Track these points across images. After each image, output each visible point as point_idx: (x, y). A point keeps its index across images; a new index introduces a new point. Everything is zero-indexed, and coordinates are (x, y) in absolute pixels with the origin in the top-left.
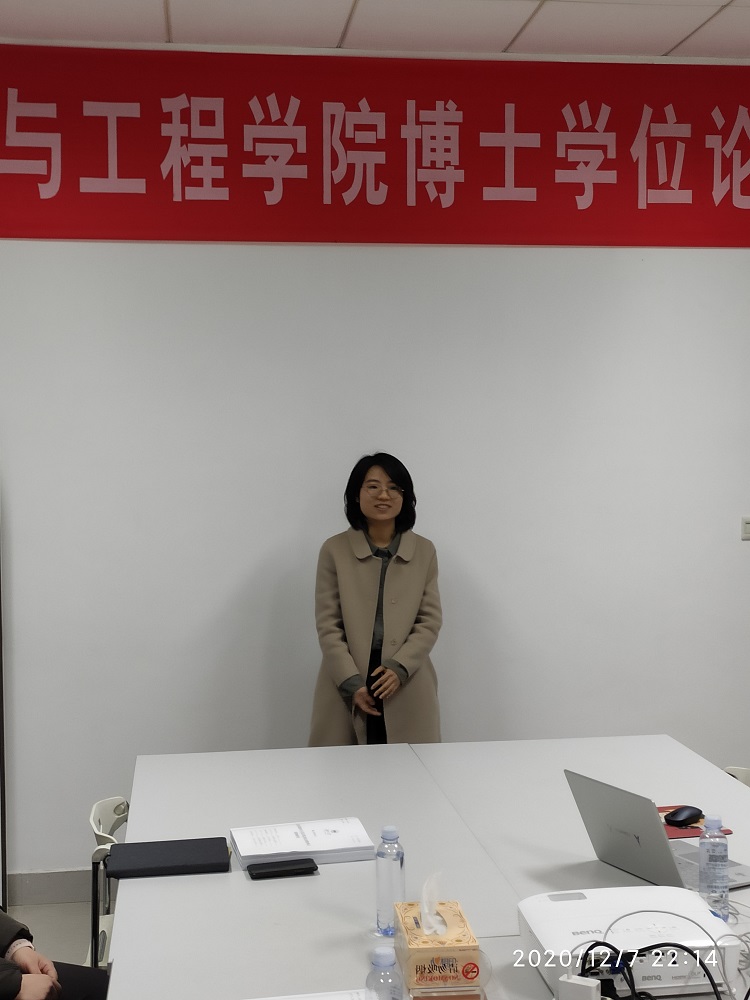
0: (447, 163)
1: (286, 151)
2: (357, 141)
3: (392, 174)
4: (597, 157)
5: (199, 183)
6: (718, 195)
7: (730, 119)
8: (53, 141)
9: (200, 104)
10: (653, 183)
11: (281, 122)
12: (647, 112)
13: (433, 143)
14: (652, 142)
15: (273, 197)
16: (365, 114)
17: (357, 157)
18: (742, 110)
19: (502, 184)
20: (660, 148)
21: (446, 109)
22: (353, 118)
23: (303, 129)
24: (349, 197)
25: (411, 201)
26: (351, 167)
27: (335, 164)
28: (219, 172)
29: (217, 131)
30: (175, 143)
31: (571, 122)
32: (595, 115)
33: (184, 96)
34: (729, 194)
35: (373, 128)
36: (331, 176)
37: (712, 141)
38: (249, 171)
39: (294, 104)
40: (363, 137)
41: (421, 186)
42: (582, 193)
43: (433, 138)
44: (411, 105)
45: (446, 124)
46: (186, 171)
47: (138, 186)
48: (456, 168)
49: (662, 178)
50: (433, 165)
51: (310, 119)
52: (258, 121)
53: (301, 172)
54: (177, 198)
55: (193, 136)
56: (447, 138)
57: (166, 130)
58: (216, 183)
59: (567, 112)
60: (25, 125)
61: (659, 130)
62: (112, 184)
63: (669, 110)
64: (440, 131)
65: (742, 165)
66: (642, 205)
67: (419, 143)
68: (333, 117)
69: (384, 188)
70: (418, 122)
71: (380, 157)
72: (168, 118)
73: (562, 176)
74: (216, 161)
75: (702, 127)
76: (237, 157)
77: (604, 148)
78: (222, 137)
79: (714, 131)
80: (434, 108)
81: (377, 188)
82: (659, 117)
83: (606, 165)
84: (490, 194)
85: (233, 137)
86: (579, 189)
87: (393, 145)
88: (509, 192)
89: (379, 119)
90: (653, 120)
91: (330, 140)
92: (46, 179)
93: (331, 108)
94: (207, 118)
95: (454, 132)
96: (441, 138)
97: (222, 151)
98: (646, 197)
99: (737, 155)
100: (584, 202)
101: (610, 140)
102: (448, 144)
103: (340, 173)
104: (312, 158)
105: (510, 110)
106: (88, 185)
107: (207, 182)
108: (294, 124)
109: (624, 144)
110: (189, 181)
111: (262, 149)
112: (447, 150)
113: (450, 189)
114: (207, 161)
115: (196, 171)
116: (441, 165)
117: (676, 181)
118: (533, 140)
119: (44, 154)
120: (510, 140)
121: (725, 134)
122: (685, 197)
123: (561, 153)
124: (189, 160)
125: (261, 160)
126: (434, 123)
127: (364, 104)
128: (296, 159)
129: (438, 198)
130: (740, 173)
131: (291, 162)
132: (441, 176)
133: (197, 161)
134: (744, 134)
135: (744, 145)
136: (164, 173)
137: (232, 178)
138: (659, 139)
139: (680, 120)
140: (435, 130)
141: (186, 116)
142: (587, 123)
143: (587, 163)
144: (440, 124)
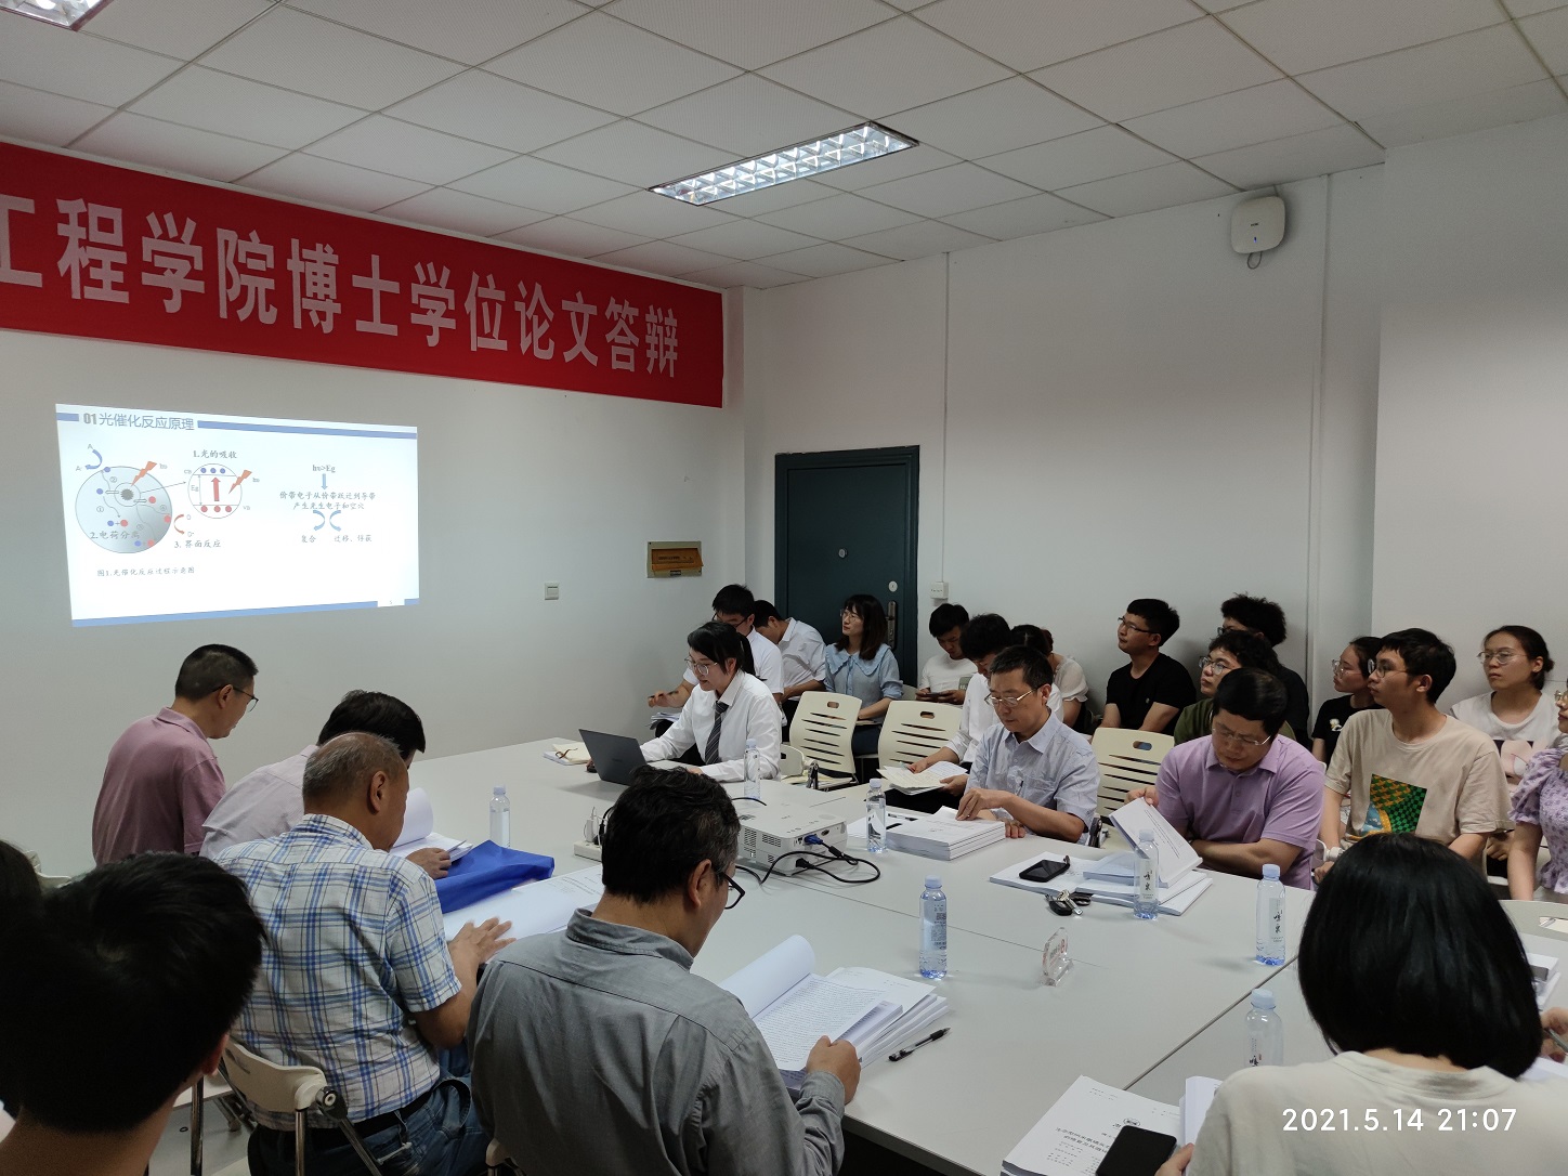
0: (327, 297)
1: (184, 266)
2: (249, 267)
3: (280, 298)
4: (441, 307)
5: (98, 284)
6: (524, 347)
7: (531, 292)
9: (97, 211)
10: (481, 333)
11: (178, 240)
12: (475, 278)
13: (315, 278)
14: (480, 301)
15: (173, 305)
16: (255, 244)
17: (246, 279)
18: (538, 287)
19: (370, 319)
20: (485, 306)
21: (324, 251)
22: (245, 246)
23: (199, 248)
24: (244, 314)
25: (298, 324)
26: (244, 289)
27: (229, 284)
28: (119, 277)
29: (116, 238)
30: (73, 245)
31: (422, 278)
32: (439, 275)
33: (81, 201)
34: (532, 345)
35: (263, 257)
36: (226, 295)
37: (519, 306)
38: (148, 279)
39: (190, 226)
40: (253, 264)
41: (305, 313)
42: (431, 334)
43: (315, 274)
44: (295, 243)
45: (325, 263)
46: (84, 272)
47: (34, 279)
48: (334, 301)
49: (487, 330)
50: (315, 295)
51: (205, 239)
52: (156, 235)
53: (198, 286)
54: (76, 295)
55: (91, 240)
56: (326, 276)
57: (62, 230)
58: (115, 286)
59: (418, 268)
61: (483, 292)
62: (5, 274)
63: (490, 278)
64: (320, 268)
65: (539, 325)
66: (474, 348)
67: (303, 276)
68: (226, 242)
69: (274, 310)
70: (302, 259)
71: (270, 284)
72: (65, 219)
73: (416, 319)
74: (115, 266)
75: (513, 295)
76: (135, 267)
77: (446, 301)
78: (120, 243)
79: (521, 300)
80: (314, 249)
81: (268, 310)
82: (483, 283)
83: (447, 314)
84: (361, 326)
85: (132, 245)
86: (429, 330)
87: (280, 274)
88: (375, 326)
89: (268, 250)
90: (479, 285)
91: (225, 263)
93: (223, 235)
94: (105, 225)
95: (332, 271)
96: (320, 275)
97: (121, 257)
98: (476, 343)
99: (536, 319)
100: (433, 340)
101: (450, 294)
102: (326, 280)
103: (234, 293)
104: (208, 273)
105: (375, 259)
107: (107, 284)
108: (191, 244)
109: (460, 299)
110: (86, 280)
111: (160, 262)
112: (327, 286)
113: (330, 318)
114: (106, 265)
115: (94, 273)
116: (321, 296)
117: (495, 334)
118: (393, 287)
120: (375, 283)
121: (528, 301)
122: (502, 345)
123: (415, 300)
124: (88, 262)
125: (161, 271)
126: (315, 262)
127: (254, 235)
128: (193, 275)
129: (320, 325)
130: (539, 331)
131: (188, 277)
132: (321, 306)
133: (97, 263)
134: (539, 304)
135: (539, 311)
136: (62, 274)
137: (131, 282)
138: (484, 300)
139: (498, 287)
140: (316, 267)
141: (83, 220)
142: (433, 279)
143: (434, 311)
144: (320, 263)
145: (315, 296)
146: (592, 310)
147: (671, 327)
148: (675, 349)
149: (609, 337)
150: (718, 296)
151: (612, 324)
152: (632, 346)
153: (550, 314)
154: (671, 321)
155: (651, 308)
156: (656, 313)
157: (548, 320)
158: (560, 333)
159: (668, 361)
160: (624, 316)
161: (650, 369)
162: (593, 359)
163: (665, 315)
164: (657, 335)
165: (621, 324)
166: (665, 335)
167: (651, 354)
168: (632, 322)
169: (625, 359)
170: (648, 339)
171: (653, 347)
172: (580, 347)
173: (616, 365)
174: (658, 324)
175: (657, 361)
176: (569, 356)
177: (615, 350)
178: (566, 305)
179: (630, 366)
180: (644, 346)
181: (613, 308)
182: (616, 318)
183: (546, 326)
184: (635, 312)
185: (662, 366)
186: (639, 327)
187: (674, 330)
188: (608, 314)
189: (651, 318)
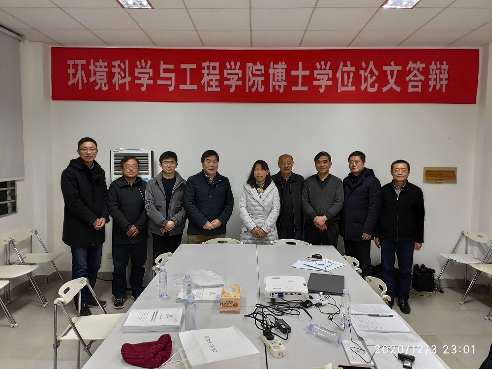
0: (282, 80)
1: (236, 77)
2: (256, 74)
3: (266, 83)
4: (326, 77)
5: (212, 86)
6: (363, 88)
7: (367, 65)
8: (172, 75)
9: (213, 64)
10: (343, 85)
11: (234, 69)
12: (342, 63)
14: (343, 72)
15: (232, 90)
16: (259, 66)
17: (256, 78)
18: (371, 62)
19: (298, 86)
20: (345, 74)
21: (282, 64)
22: (255, 67)
23: (241, 71)
24: (253, 90)
25: (271, 91)
26: (254, 81)
27: (249, 81)
28: (217, 83)
29: (217, 72)
30: (205, 75)
31: (319, 67)
32: (326, 66)
33: (208, 62)
34: (367, 87)
35: (261, 70)
36: (248, 84)
37: (362, 72)
38: (226, 83)
39: (239, 64)
40: (258, 73)
41: (274, 87)
43: (278, 72)
44: (272, 63)
45: (282, 68)
46: (208, 83)
47: (195, 87)
48: (284, 81)
49: (346, 83)
51: (243, 68)
52: (228, 69)
53: (240, 83)
54: (206, 90)
55: (210, 73)
56: (282, 72)
57: (203, 71)
58: (216, 86)
59: (318, 64)
60: (165, 71)
61: (345, 69)
62: (188, 87)
63: (349, 63)
64: (280, 70)
65: (371, 78)
66: (339, 91)
67: (274, 74)
69: (263, 87)
70: (274, 68)
71: (262, 78)
72: (203, 68)
73: (315, 83)
74: (216, 80)
75: (358, 67)
76: (222, 79)
77: (328, 75)
79: (362, 69)
80: (278, 64)
81: (261, 87)
82: (345, 65)
83: (329, 80)
84: (294, 88)
85: (221, 73)
86: (320, 87)
87: (266, 75)
88: (300, 88)
89: (262, 67)
90: (343, 66)
91: (248, 74)
92: (170, 86)
93: (249, 65)
94: (214, 68)
95: (284, 71)
96: (280, 73)
97: (218, 77)
98: (341, 89)
99: (369, 76)
100: (322, 90)
101: (330, 72)
103: (251, 82)
104: (243, 79)
105: (300, 64)
106: (182, 87)
107: (214, 86)
108: (238, 69)
109: (334, 73)
110: (209, 86)
111: (229, 77)
112: (282, 76)
113: (282, 87)
114: (214, 80)
115: (211, 83)
116: (280, 80)
117: (350, 84)
118: (307, 73)
119: (170, 79)
120: (300, 73)
121: (366, 69)
122: (353, 89)
123: (315, 76)
124: (209, 80)
125: (229, 80)
126: (278, 68)
127: (258, 63)
128: (239, 79)
129: (279, 90)
130: (370, 81)
131: (238, 80)
132: (279, 83)
133: (211, 80)
134: (371, 69)
135: (371, 73)
136: (202, 84)
137: (221, 85)
138: (345, 72)
139: (352, 66)
140: (279, 70)
141: (208, 68)
142: (323, 67)
143: (323, 79)
144: (280, 69)
145: (278, 80)
146: (400, 68)
147: (445, 70)
148: (446, 79)
149: (407, 79)
150: (477, 51)
151: (410, 72)
152: (421, 80)
153: (377, 73)
154: (445, 66)
155: (433, 63)
156: (436, 64)
157: (376, 75)
158: (382, 79)
159: (442, 86)
160: (417, 68)
161: (430, 90)
162: (398, 89)
163: (441, 64)
164: (436, 74)
165: (415, 72)
166: (441, 73)
167: (432, 83)
168: (421, 70)
169: (417, 87)
170: (430, 77)
171: (433, 80)
172: (392, 84)
173: (410, 90)
174: (437, 69)
175: (435, 86)
176: (385, 89)
177: (410, 84)
178: (385, 68)
179: (419, 90)
180: (428, 80)
181: (411, 65)
182: (412, 69)
183: (374, 78)
184: (424, 65)
185: (438, 88)
186: (425, 72)
187: (446, 71)
188: (408, 69)
189: (433, 66)
